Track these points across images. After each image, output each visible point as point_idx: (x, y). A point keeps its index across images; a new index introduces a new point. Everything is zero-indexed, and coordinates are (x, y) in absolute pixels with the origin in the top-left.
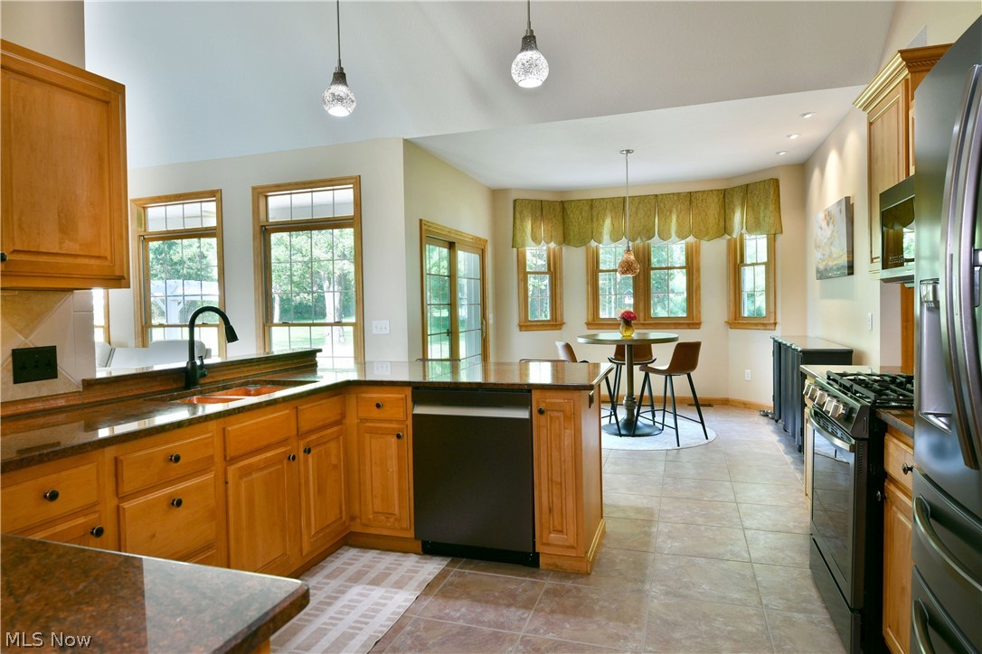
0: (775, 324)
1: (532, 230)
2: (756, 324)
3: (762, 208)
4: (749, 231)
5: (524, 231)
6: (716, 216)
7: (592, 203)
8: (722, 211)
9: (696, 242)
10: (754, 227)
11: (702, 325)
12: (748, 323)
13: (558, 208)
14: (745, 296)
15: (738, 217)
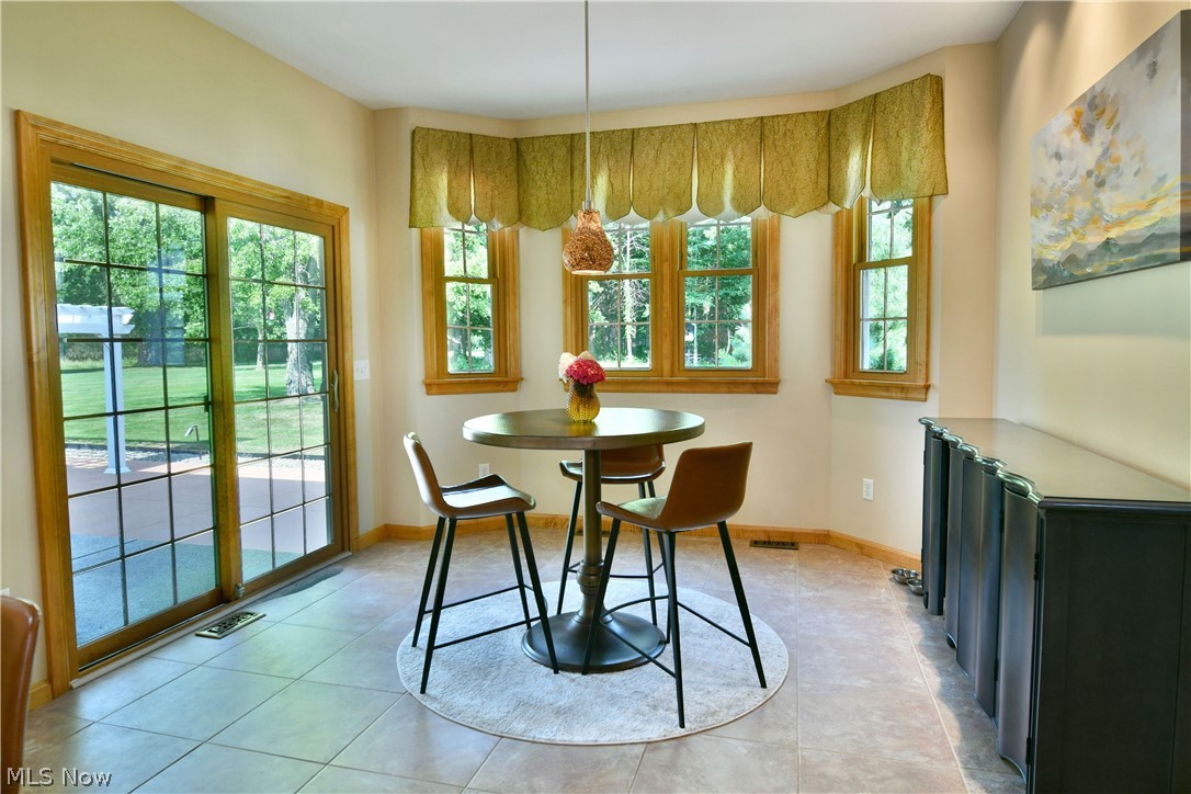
0: (927, 388)
1: (450, 192)
2: (887, 388)
3: (906, 142)
4: (879, 193)
5: (432, 194)
6: (812, 166)
7: (572, 143)
8: (824, 156)
9: (771, 219)
10: (888, 185)
11: (782, 388)
12: (872, 385)
13: (508, 153)
14: (866, 328)
15: (855, 166)
